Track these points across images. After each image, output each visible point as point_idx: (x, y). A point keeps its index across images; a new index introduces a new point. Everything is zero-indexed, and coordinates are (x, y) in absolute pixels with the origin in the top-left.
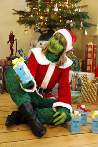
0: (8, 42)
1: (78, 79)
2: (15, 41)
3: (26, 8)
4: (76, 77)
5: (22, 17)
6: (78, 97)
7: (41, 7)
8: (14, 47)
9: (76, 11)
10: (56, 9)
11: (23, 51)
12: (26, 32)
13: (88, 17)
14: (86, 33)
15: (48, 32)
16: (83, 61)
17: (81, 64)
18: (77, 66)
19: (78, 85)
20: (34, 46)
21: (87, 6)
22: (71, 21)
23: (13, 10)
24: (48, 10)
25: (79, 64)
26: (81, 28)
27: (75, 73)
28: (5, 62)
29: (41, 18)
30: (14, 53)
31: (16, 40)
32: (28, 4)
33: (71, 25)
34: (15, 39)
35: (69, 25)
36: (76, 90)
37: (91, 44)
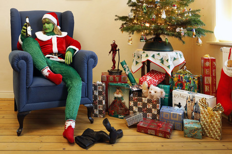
0: (110, 53)
1: (195, 104)
2: (117, 51)
3: (130, 14)
4: (192, 100)
5: (125, 23)
6: (197, 129)
7: (146, 13)
8: (116, 59)
9: (186, 15)
10: (164, 16)
11: (126, 64)
12: (131, 42)
13: (202, 23)
14: (200, 41)
15: (154, 40)
16: (199, 78)
17: (196, 82)
18: (192, 85)
19: (196, 112)
20: (139, 57)
21: (199, 10)
22: (182, 29)
23: (116, 16)
24: (154, 16)
25: (194, 82)
26: (194, 36)
27: (191, 95)
28: (107, 77)
29: (147, 25)
30: (116, 65)
31: (119, 50)
32: (132, 10)
33: (183, 34)
34: (117, 49)
35: (179, 34)
36: (193, 118)
37: (207, 56)
